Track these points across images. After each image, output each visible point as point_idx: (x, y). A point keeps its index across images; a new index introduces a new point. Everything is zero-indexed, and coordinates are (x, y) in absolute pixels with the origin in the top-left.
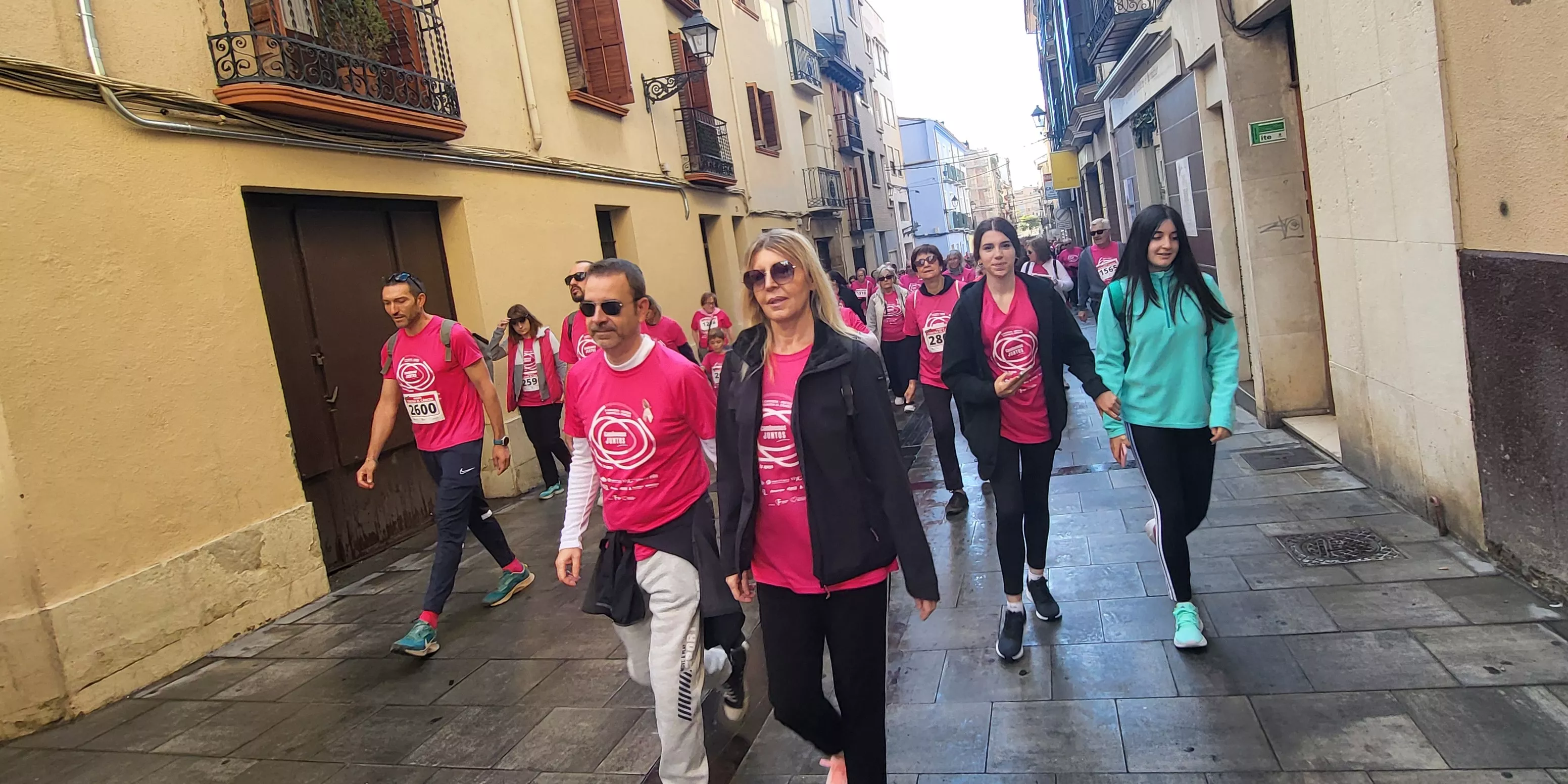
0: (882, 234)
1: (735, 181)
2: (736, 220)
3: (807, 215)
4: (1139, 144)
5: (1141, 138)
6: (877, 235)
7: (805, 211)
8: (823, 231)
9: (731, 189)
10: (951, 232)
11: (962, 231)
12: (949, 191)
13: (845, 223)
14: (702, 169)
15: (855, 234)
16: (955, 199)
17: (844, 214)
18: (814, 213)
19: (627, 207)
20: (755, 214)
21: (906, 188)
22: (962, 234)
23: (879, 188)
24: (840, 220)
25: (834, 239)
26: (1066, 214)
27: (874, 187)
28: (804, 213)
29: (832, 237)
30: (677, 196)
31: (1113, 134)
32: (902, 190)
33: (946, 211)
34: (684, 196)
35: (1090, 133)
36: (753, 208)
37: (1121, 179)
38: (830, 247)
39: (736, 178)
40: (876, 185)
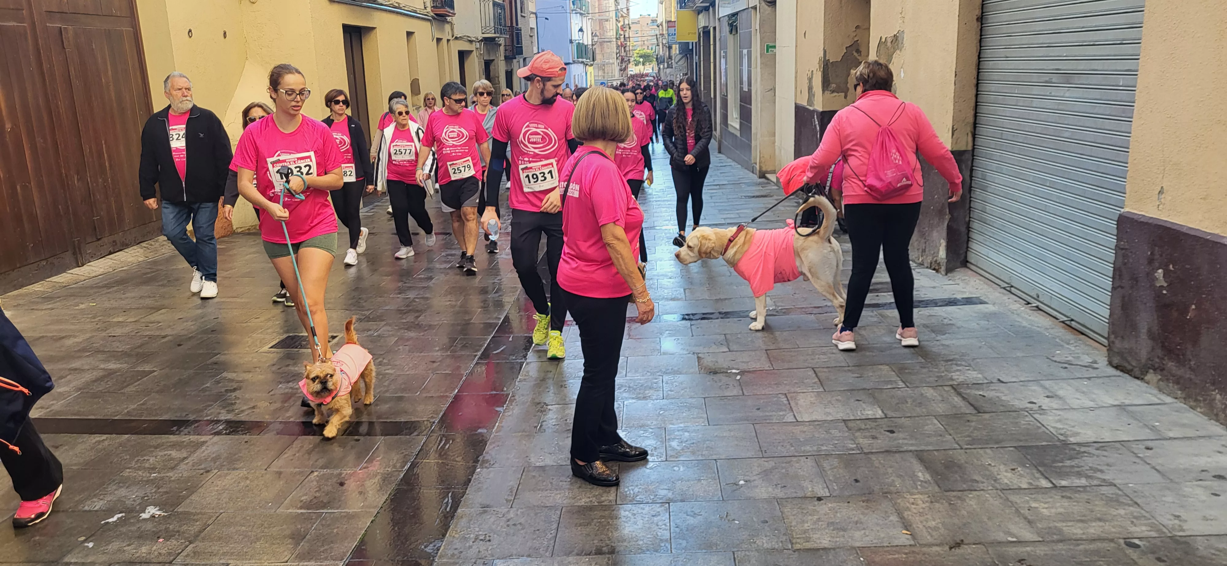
0: (525, 59)
1: (455, 14)
2: (448, 40)
3: (482, 40)
4: (731, 32)
5: (732, 30)
6: (521, 60)
7: (480, 36)
8: (489, 54)
9: (449, 19)
10: (574, 62)
11: (582, 62)
12: (576, 22)
13: (502, 48)
14: (442, 7)
15: (508, 59)
16: (581, 30)
17: (502, 41)
18: (485, 40)
19: (413, 33)
20: (456, 38)
21: (535, 14)
22: (582, 65)
23: (524, 17)
24: (500, 45)
25: (495, 61)
26: (684, 59)
27: (522, 16)
28: (480, 38)
29: (493, 60)
30: (428, 24)
31: (719, 19)
32: (532, 15)
33: (571, 42)
34: (432, 25)
35: (708, 4)
36: (457, 34)
37: (721, 49)
38: (492, 67)
39: (455, 12)
40: (523, 15)
